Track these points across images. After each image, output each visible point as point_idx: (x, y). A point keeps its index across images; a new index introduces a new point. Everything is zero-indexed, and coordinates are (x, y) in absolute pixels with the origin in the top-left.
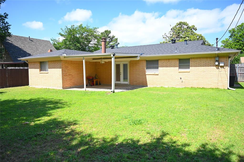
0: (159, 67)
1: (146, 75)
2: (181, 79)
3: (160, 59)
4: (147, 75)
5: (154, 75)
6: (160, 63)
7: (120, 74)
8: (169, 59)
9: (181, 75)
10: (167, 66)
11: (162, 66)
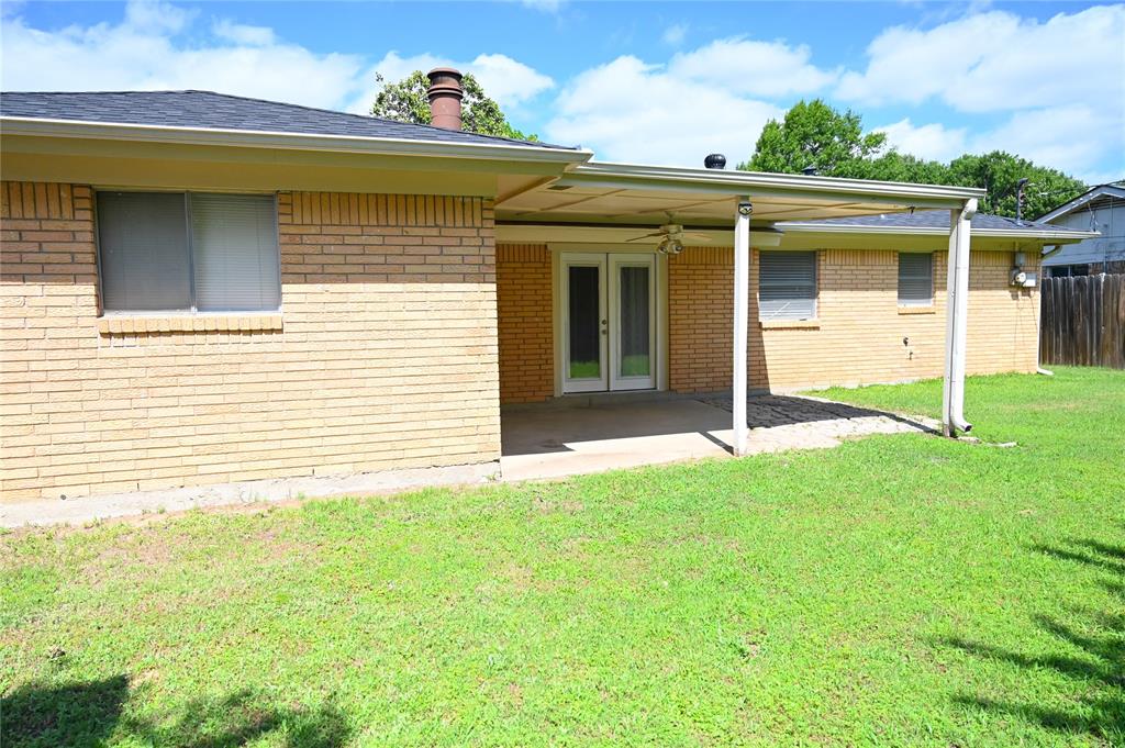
0: (821, 286)
1: (764, 333)
2: (906, 343)
3: (826, 250)
4: (766, 329)
5: (798, 328)
6: (826, 268)
7: (602, 327)
8: (863, 252)
9: (909, 327)
10: (854, 287)
11: (837, 286)
